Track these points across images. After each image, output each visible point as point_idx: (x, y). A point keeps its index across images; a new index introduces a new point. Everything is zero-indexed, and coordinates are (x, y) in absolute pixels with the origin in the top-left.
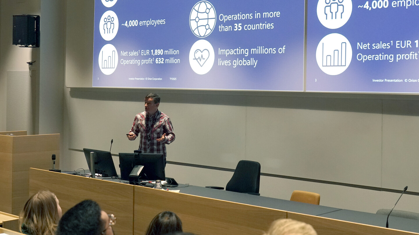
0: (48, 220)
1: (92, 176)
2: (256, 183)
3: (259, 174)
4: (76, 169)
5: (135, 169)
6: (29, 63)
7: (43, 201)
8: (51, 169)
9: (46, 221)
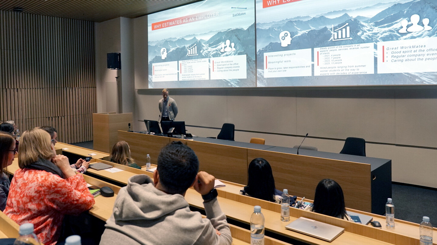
0: (124, 155)
1: (149, 134)
2: (232, 136)
3: (234, 130)
4: (141, 130)
5: (170, 129)
6: (116, 77)
8: (128, 131)
9: (123, 155)
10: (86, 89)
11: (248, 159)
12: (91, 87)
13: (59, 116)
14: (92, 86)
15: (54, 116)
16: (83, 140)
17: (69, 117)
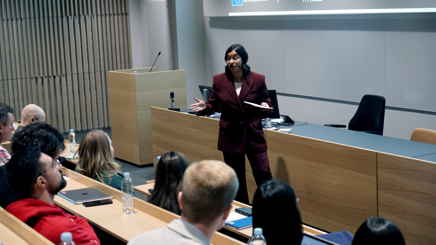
3: (384, 108)
7: (97, 138)
8: (170, 107)
10: (108, 18)
11: (378, 175)
12: (118, 14)
13: (55, 74)
14: (119, 12)
15: (46, 75)
16: (104, 124)
17: (75, 76)
